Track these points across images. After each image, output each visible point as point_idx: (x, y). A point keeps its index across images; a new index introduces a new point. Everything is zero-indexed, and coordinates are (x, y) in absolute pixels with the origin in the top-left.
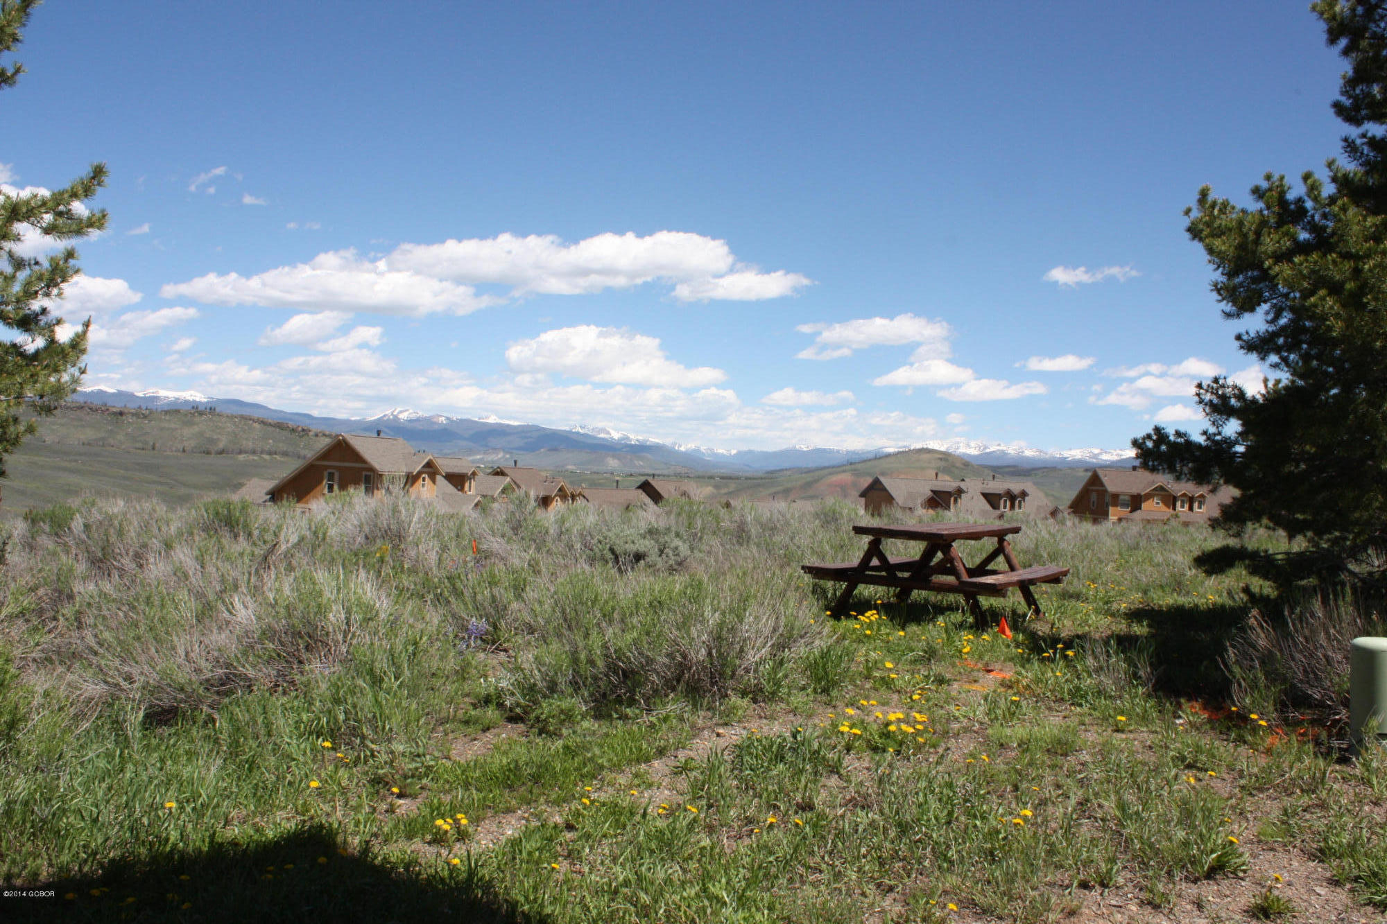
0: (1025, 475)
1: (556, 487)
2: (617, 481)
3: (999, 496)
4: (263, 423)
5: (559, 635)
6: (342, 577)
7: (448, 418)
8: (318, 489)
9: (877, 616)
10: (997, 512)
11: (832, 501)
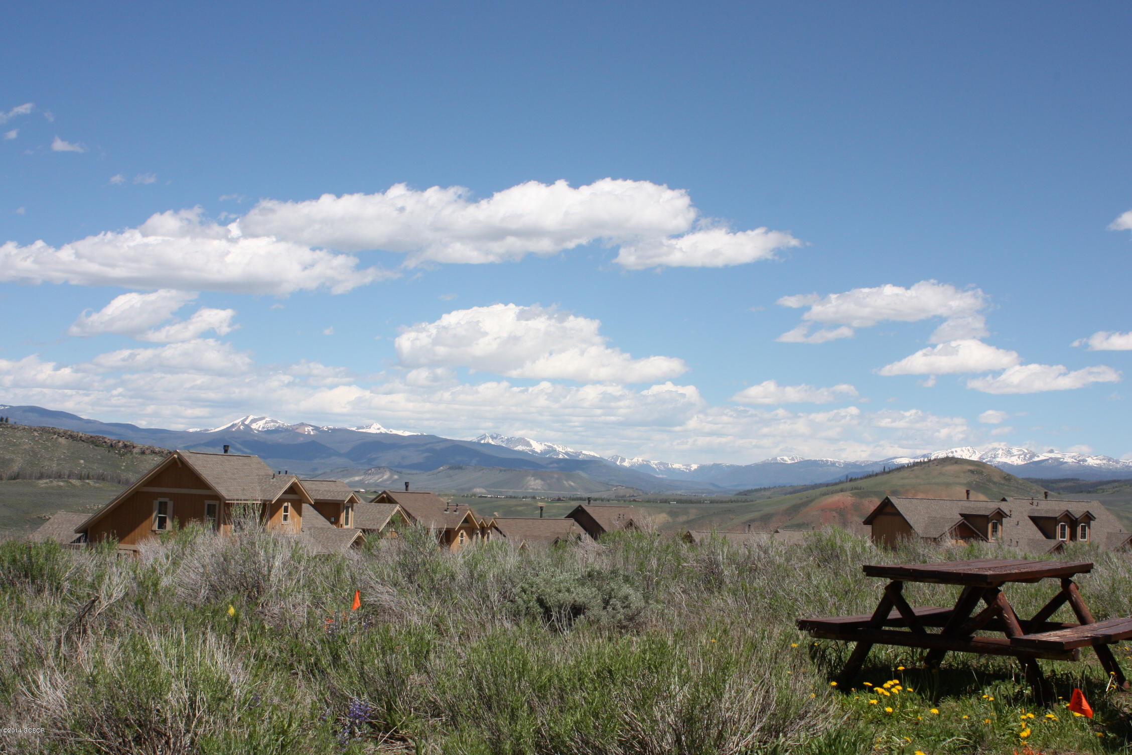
0: (1089, 492)
1: (459, 516)
2: (541, 508)
3: (1054, 521)
4: (71, 437)
5: (477, 720)
6: (184, 642)
7: (316, 428)
8: (145, 524)
9: (900, 688)
10: (1053, 543)
11: (830, 531)
